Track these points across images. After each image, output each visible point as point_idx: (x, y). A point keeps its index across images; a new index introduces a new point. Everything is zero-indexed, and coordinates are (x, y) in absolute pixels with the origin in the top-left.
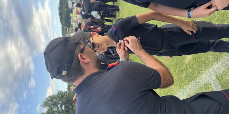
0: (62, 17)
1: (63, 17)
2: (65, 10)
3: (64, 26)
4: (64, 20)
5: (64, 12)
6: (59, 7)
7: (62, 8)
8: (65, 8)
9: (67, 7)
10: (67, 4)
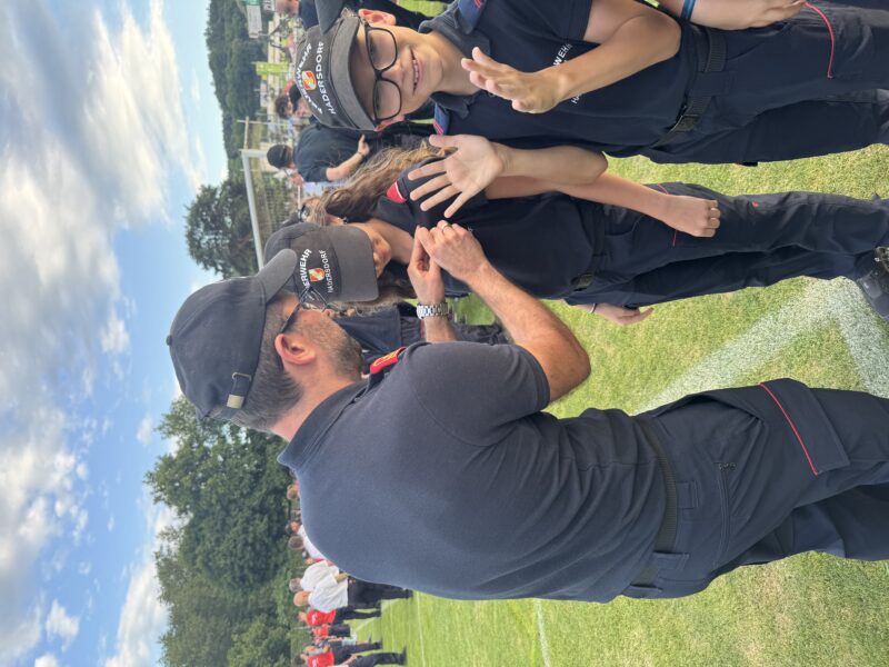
0: (223, 75)
1: (228, 77)
2: (235, 45)
3: (233, 114)
4: (230, 87)
5: (231, 54)
6: (208, 33)
7: (223, 39)
8: (236, 40)
9: (244, 34)
10: (243, 19)
